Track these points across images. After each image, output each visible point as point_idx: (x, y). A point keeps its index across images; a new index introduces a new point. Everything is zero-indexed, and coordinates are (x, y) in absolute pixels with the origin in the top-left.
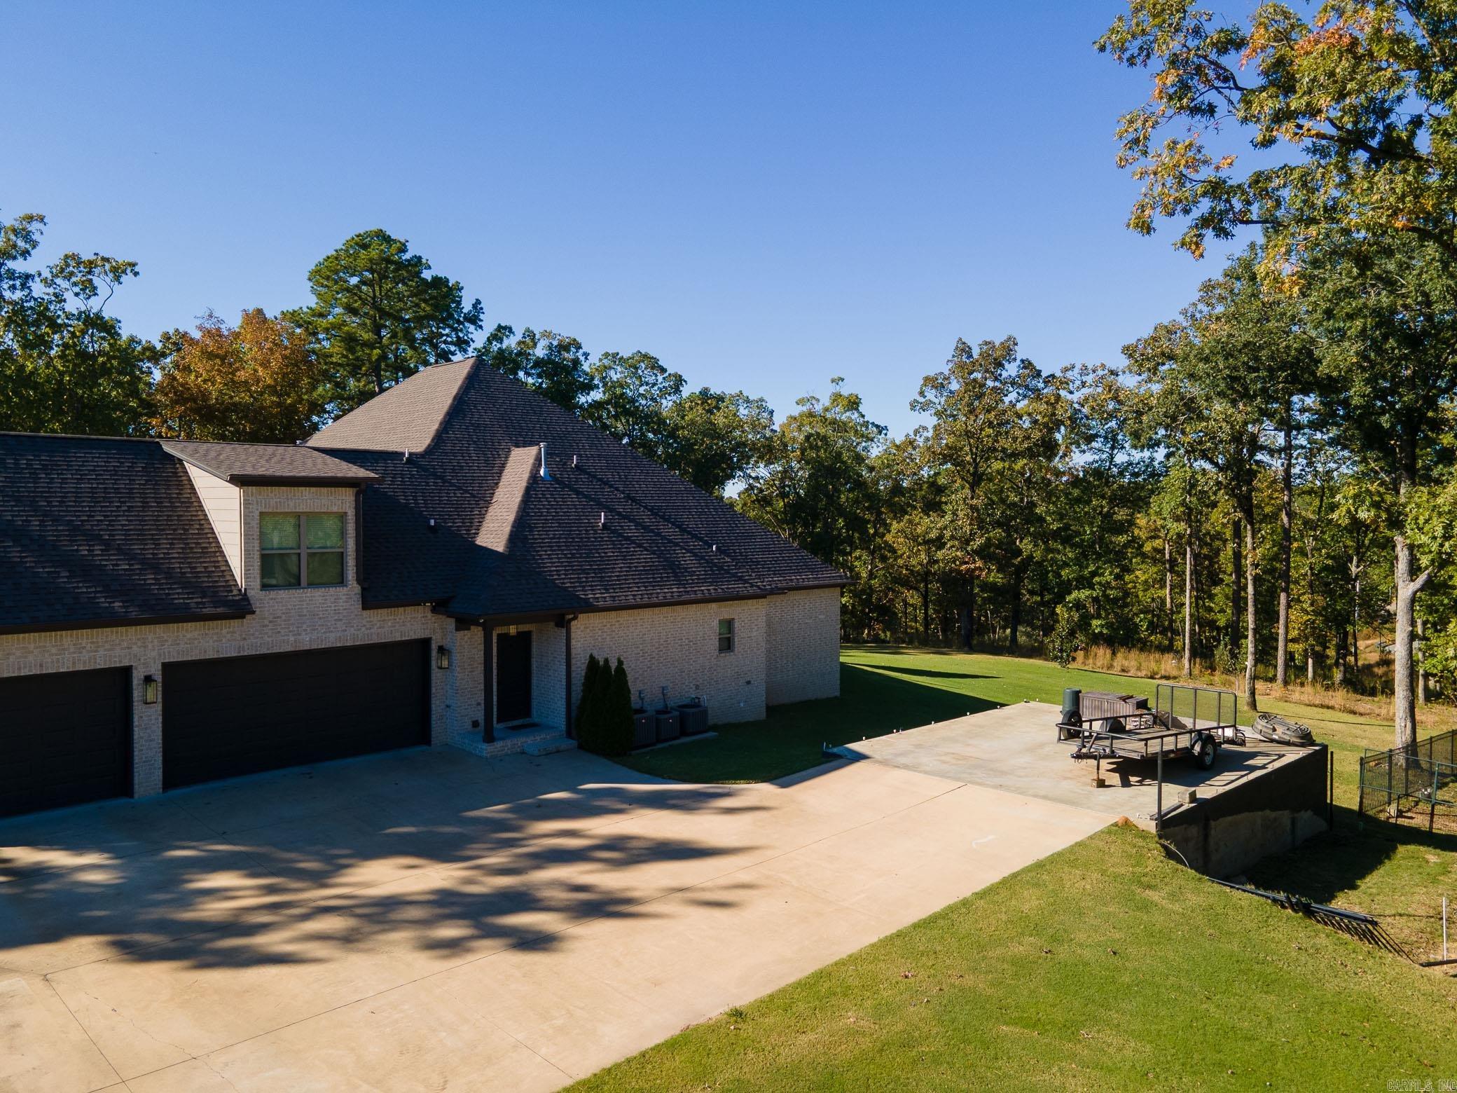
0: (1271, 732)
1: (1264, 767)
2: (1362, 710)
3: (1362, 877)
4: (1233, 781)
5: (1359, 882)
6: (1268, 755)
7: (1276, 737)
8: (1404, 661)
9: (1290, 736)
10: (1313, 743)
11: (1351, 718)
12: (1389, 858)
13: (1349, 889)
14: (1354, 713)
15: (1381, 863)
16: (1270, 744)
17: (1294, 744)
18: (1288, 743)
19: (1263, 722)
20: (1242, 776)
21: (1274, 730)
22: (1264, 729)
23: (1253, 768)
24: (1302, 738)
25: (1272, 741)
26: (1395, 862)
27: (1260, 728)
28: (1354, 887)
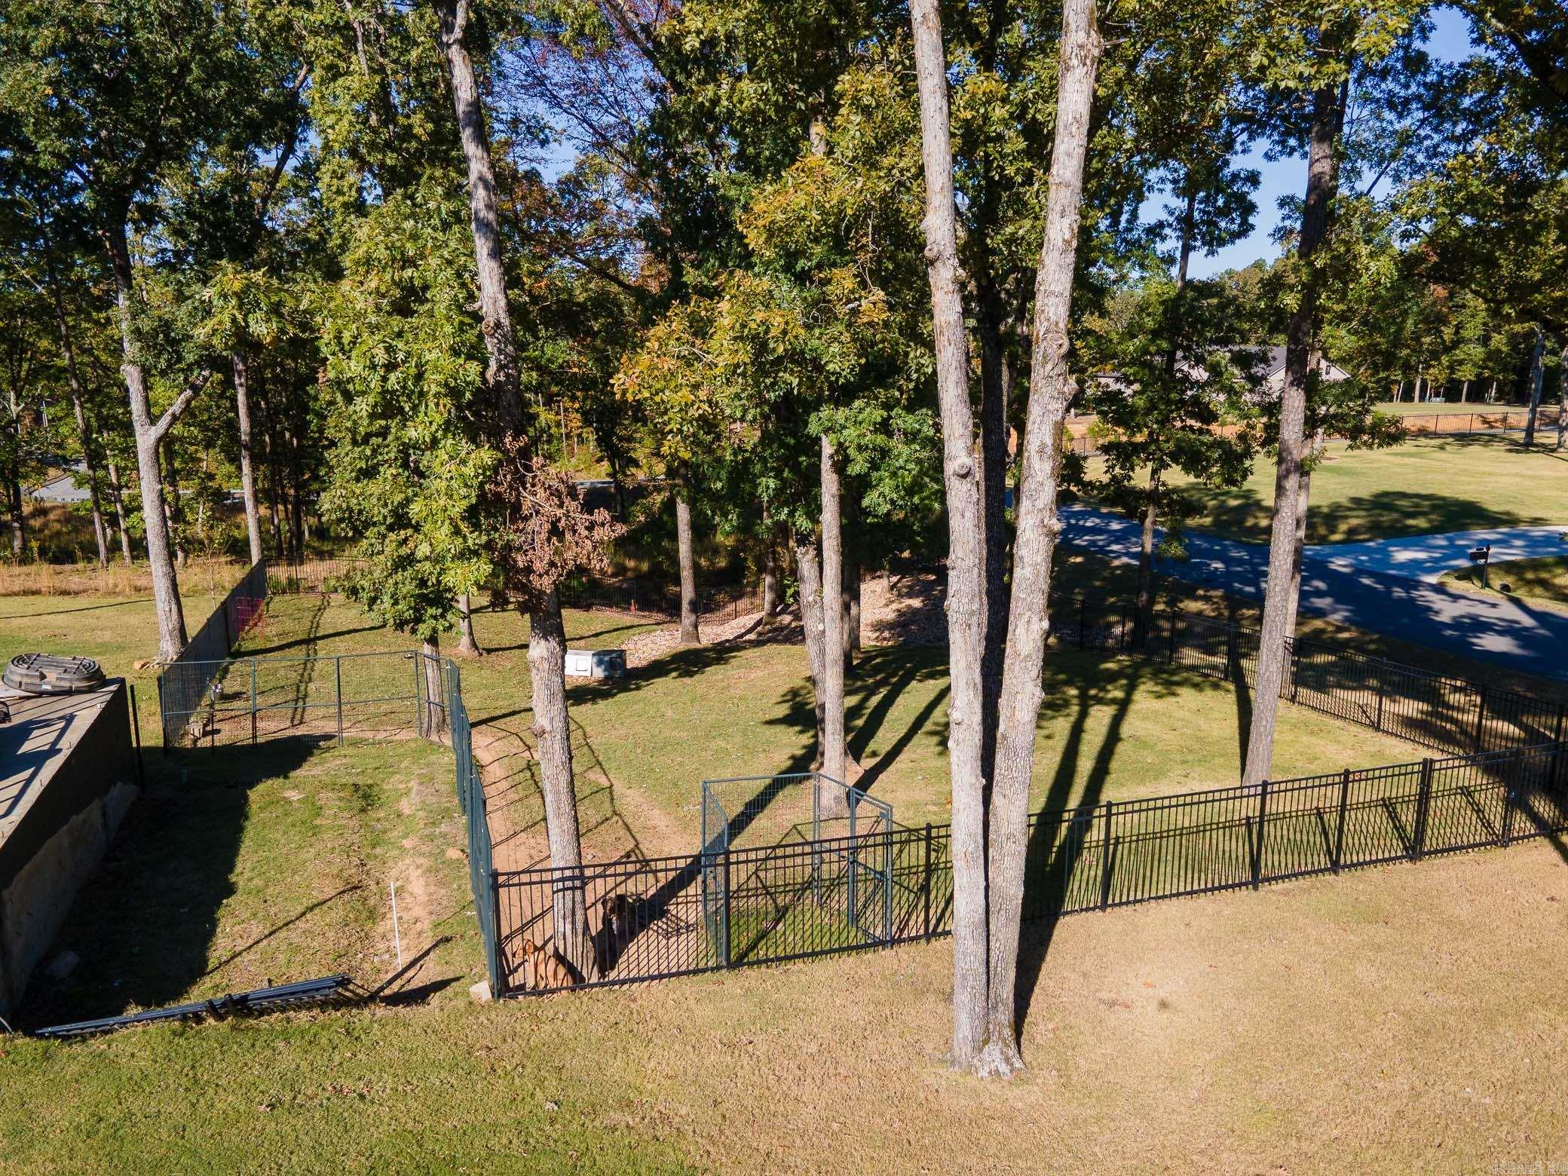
0: (37, 681)
1: (53, 751)
2: (74, 587)
3: (231, 868)
4: (17, 799)
5: (233, 878)
6: (47, 723)
7: (49, 688)
8: (158, 529)
9: (71, 680)
10: (105, 682)
11: (67, 603)
12: (247, 818)
13: (227, 897)
14: (65, 593)
15: (241, 829)
16: (41, 701)
17: (79, 692)
18: (69, 693)
19: (22, 670)
20: (29, 782)
21: (43, 677)
22: (25, 680)
23: (38, 759)
24: (88, 679)
25: (41, 694)
26: (254, 820)
27: (17, 679)
28: (230, 890)
